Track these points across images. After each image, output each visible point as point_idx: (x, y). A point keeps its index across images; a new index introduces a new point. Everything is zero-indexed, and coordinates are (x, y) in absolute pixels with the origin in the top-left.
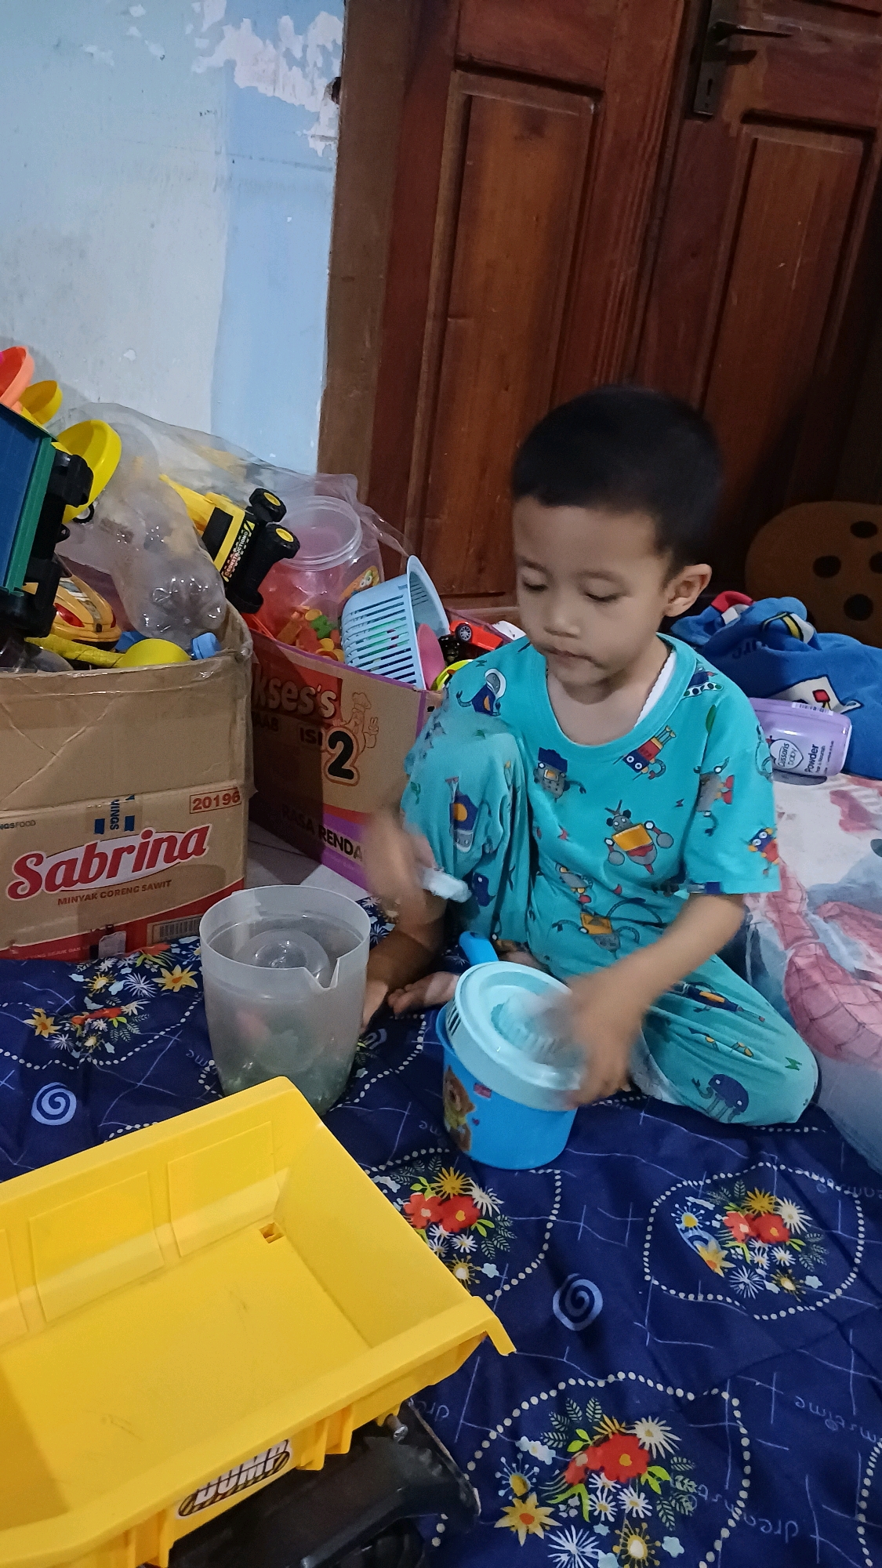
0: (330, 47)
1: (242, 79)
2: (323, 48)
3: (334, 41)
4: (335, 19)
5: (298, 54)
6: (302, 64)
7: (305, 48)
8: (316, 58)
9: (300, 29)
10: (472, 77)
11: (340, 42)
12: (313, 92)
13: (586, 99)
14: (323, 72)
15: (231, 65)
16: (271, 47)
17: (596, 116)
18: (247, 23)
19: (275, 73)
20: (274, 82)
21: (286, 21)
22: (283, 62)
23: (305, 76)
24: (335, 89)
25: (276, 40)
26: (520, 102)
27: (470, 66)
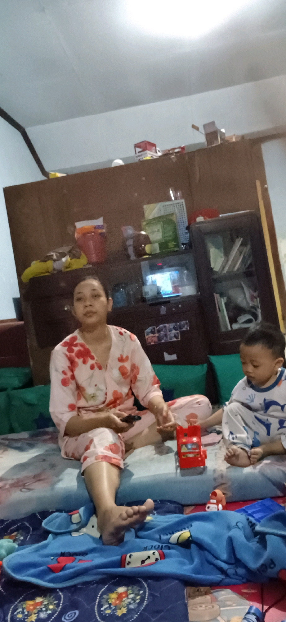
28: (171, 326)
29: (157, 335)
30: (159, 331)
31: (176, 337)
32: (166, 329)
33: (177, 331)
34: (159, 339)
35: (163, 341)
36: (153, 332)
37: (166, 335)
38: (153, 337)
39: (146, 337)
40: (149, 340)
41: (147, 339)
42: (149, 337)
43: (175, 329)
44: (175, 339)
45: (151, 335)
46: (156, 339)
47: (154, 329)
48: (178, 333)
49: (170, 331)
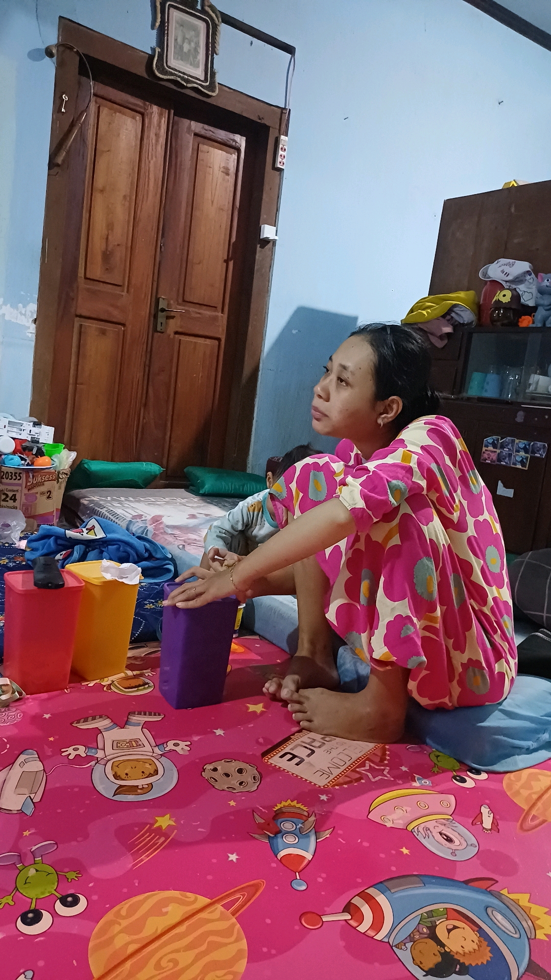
0: (33, 311)
1: (7, 318)
2: (31, 311)
3: (34, 310)
4: (35, 305)
5: (24, 312)
6: (25, 315)
7: (25, 311)
8: (29, 314)
9: (24, 306)
10: (81, 319)
11: (36, 310)
12: (28, 322)
13: (120, 326)
14: (32, 316)
15: (4, 315)
16: (15, 310)
17: (124, 331)
18: (9, 305)
19: (17, 317)
20: (17, 319)
21: (20, 305)
22: (19, 314)
23: (25, 317)
24: (35, 321)
25: (17, 309)
26: (98, 326)
27: (80, 316)
28: (521, 443)
29: (498, 451)
30: (502, 447)
31: (522, 463)
32: (512, 446)
33: (527, 455)
34: (500, 458)
35: (503, 463)
36: (495, 446)
37: (510, 455)
38: (492, 452)
39: (484, 449)
40: (486, 456)
41: (484, 453)
42: (486, 450)
43: (526, 450)
44: (519, 466)
45: (491, 448)
46: (494, 457)
47: (498, 440)
48: (527, 458)
49: (518, 451)
